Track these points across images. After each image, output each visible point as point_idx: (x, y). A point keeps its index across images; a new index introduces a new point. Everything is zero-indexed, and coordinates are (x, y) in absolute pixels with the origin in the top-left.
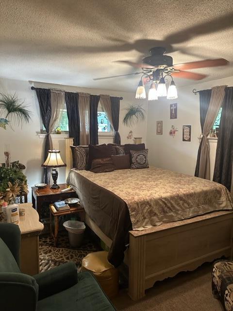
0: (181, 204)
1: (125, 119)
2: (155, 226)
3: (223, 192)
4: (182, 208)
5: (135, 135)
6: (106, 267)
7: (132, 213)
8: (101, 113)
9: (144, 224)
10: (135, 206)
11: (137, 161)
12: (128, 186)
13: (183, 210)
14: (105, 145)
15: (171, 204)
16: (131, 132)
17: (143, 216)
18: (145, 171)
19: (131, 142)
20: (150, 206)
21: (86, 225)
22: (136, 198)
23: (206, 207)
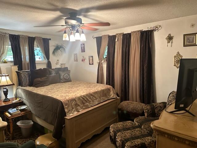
0: (92, 98)
1: (54, 53)
2: (79, 112)
3: (111, 89)
4: (92, 100)
5: (60, 62)
6: (52, 141)
7: (65, 107)
8: (37, 48)
9: (73, 112)
10: (67, 102)
11: (64, 78)
12: (61, 92)
13: (93, 101)
14: (41, 69)
15: (87, 98)
16: (58, 60)
17: (72, 107)
18: (70, 83)
19: (58, 66)
20: (76, 101)
21: (33, 121)
22: (67, 98)
23: (104, 98)
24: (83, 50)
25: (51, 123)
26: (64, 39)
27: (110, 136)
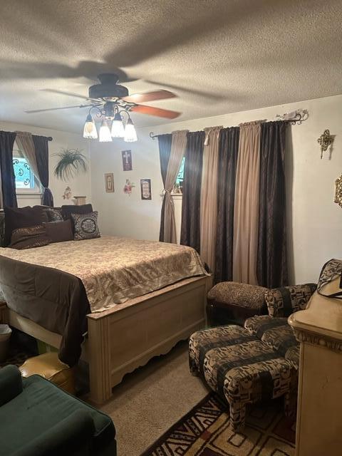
0: (149, 273)
1: (58, 170)
2: (119, 303)
3: (193, 255)
4: (149, 277)
5: (74, 193)
7: (89, 291)
9: (105, 304)
10: (93, 281)
11: (83, 228)
12: (77, 260)
13: (151, 281)
14: (29, 207)
15: (138, 274)
16: (68, 189)
17: (104, 293)
18: (96, 241)
19: (70, 202)
20: (112, 279)
22: (93, 272)
23: (176, 274)
24: (128, 166)
25: (55, 330)
26: (86, 135)
27: (190, 358)
